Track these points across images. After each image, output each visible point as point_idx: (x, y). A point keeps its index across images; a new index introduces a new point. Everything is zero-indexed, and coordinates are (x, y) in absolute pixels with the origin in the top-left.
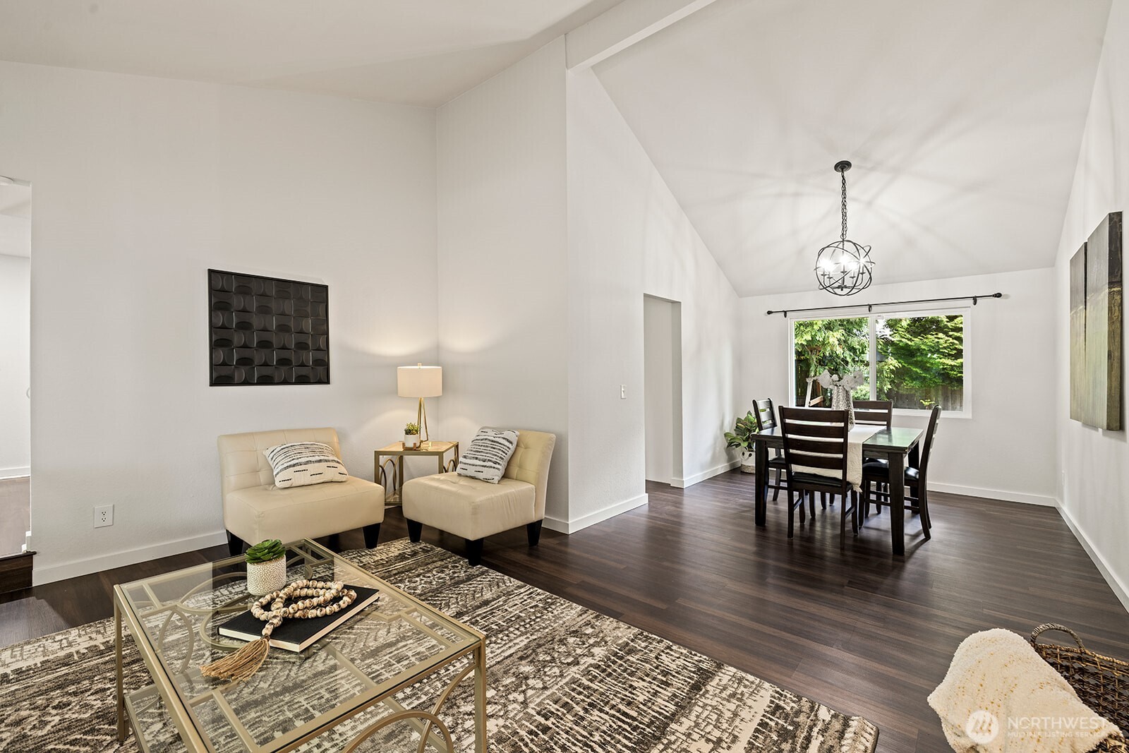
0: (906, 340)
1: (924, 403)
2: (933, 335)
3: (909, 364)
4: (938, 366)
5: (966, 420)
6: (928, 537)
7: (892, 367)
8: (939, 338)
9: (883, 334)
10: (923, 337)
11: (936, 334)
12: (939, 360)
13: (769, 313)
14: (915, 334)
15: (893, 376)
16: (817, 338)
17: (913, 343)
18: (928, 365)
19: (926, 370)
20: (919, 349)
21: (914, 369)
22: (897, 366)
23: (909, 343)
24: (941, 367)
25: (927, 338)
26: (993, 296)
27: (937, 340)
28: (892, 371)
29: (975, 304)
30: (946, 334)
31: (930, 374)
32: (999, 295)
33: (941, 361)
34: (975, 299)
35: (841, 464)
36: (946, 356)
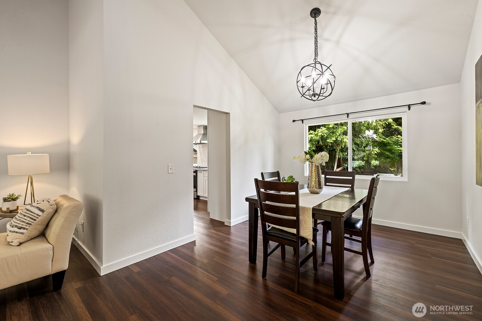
0: (383, 139)
1: (391, 169)
2: (395, 136)
3: (384, 150)
4: (398, 151)
5: (405, 182)
6: (368, 275)
7: (375, 152)
8: (398, 138)
9: (372, 136)
10: (390, 137)
11: (397, 136)
12: (398, 148)
13: (294, 121)
14: (387, 136)
15: (376, 156)
16: (338, 139)
17: (386, 141)
18: (393, 151)
19: (392, 153)
20: (389, 143)
21: (387, 153)
22: (378, 151)
23: (384, 140)
24: (399, 152)
25: (392, 138)
26: (420, 103)
27: (397, 139)
28: (376, 154)
29: (409, 109)
31: (394, 156)
32: (424, 103)
33: (399, 149)
34: (409, 107)
35: (296, 224)
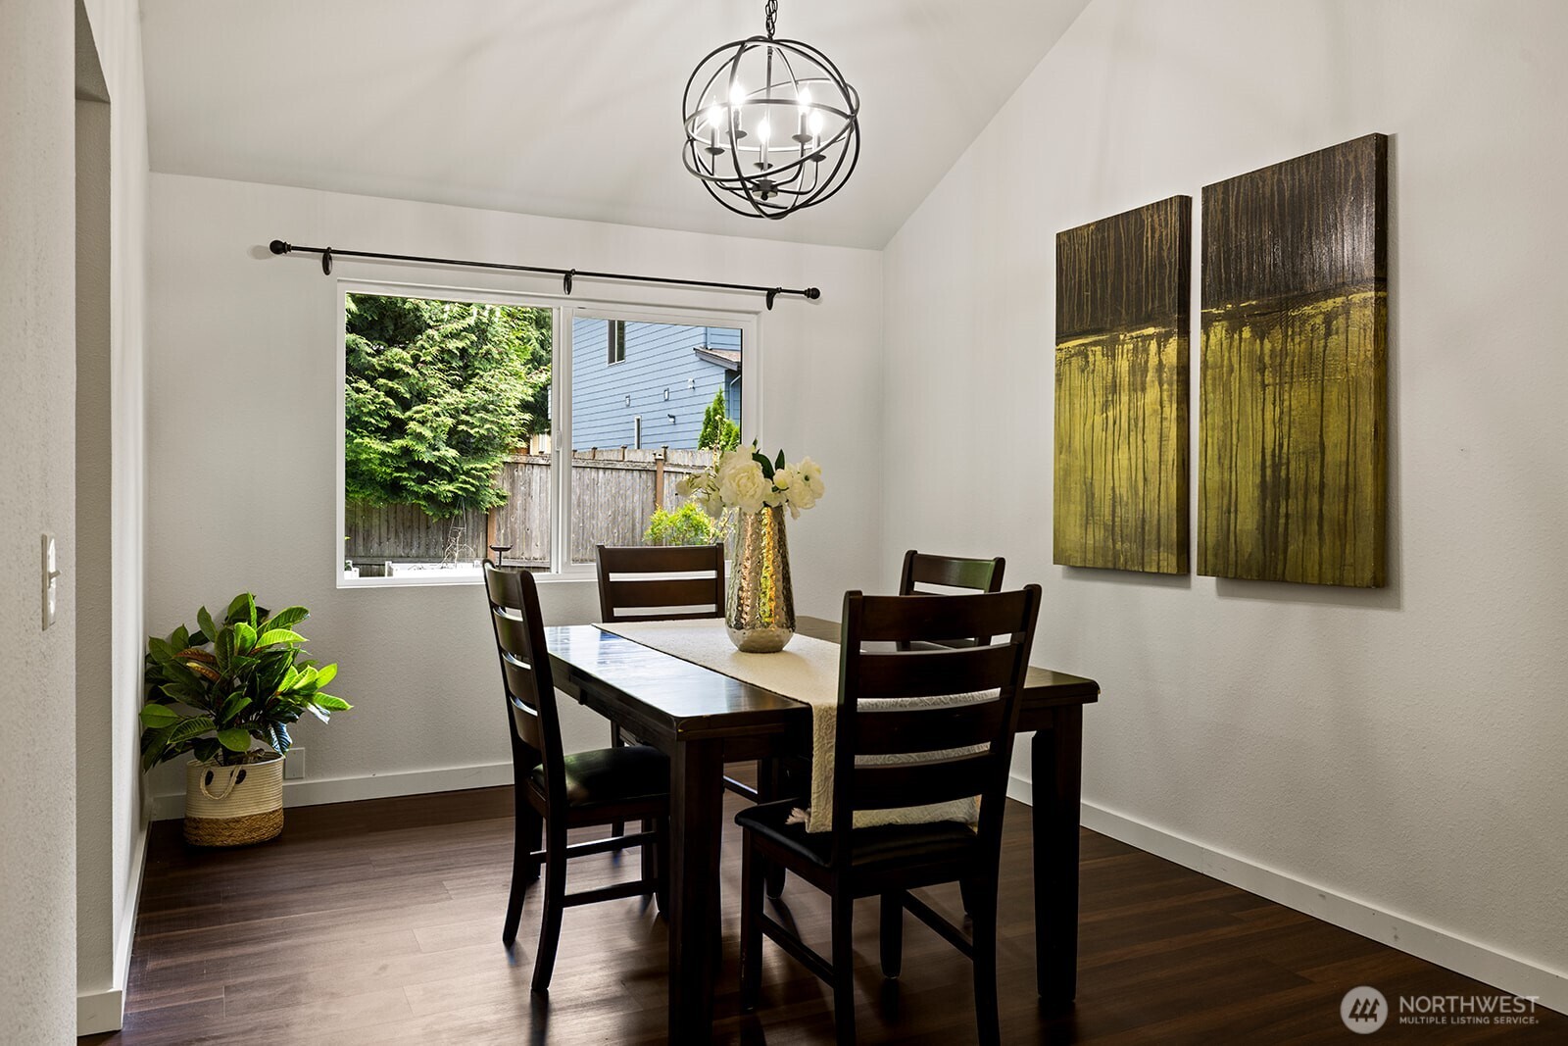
13: (278, 248)
26: (807, 293)
29: (770, 307)
30: (371, 381)
32: (815, 294)
36: (373, 432)
